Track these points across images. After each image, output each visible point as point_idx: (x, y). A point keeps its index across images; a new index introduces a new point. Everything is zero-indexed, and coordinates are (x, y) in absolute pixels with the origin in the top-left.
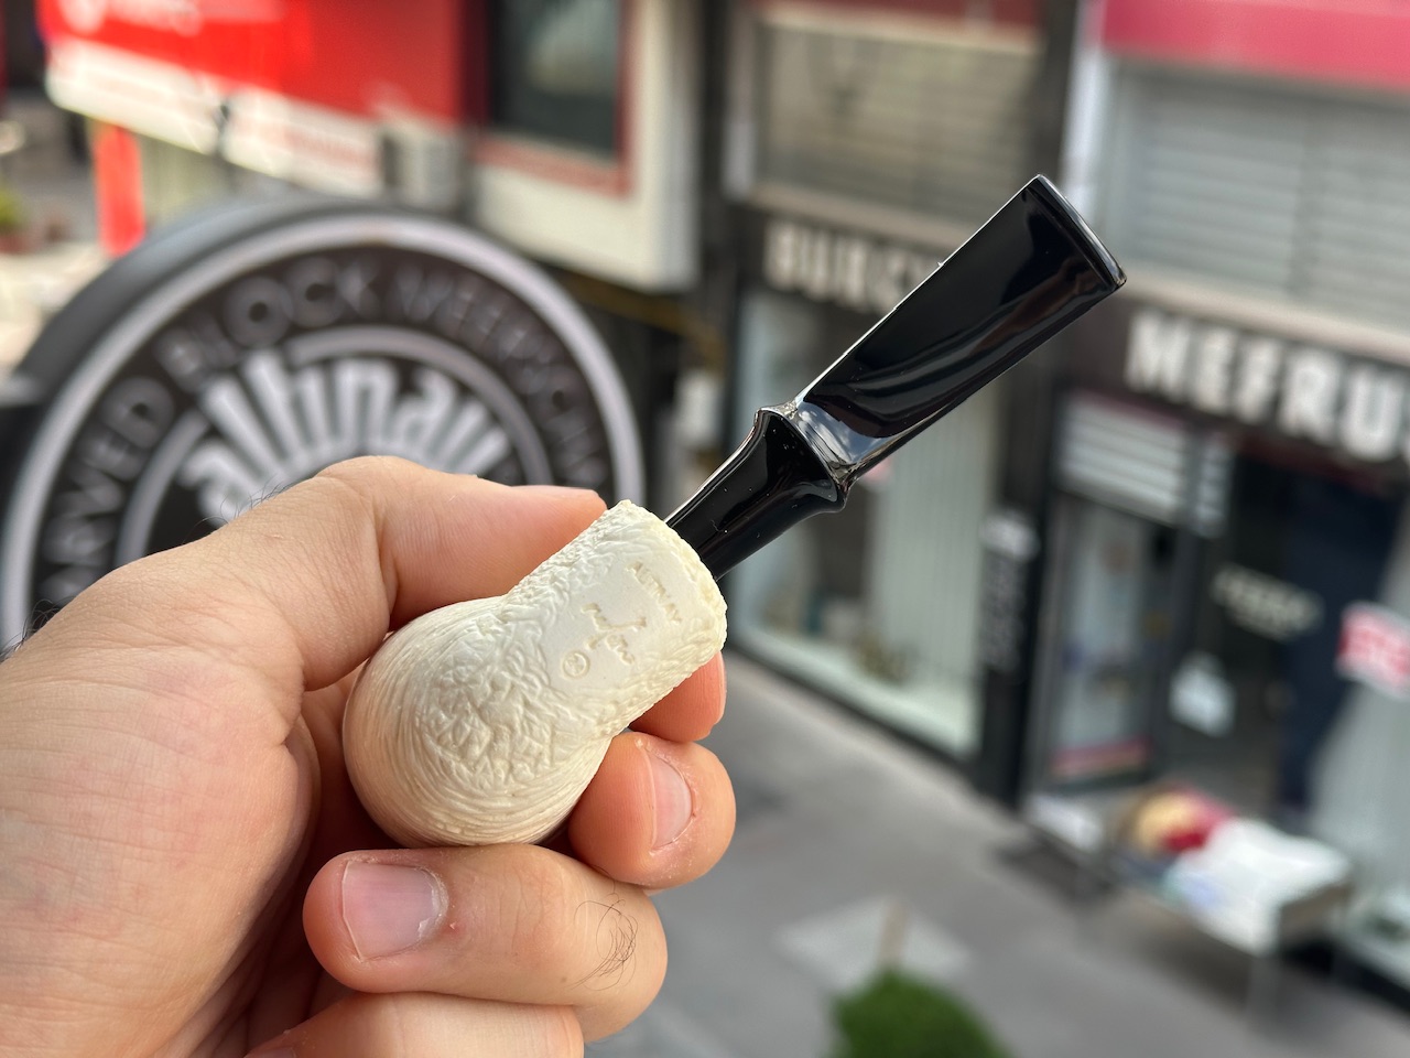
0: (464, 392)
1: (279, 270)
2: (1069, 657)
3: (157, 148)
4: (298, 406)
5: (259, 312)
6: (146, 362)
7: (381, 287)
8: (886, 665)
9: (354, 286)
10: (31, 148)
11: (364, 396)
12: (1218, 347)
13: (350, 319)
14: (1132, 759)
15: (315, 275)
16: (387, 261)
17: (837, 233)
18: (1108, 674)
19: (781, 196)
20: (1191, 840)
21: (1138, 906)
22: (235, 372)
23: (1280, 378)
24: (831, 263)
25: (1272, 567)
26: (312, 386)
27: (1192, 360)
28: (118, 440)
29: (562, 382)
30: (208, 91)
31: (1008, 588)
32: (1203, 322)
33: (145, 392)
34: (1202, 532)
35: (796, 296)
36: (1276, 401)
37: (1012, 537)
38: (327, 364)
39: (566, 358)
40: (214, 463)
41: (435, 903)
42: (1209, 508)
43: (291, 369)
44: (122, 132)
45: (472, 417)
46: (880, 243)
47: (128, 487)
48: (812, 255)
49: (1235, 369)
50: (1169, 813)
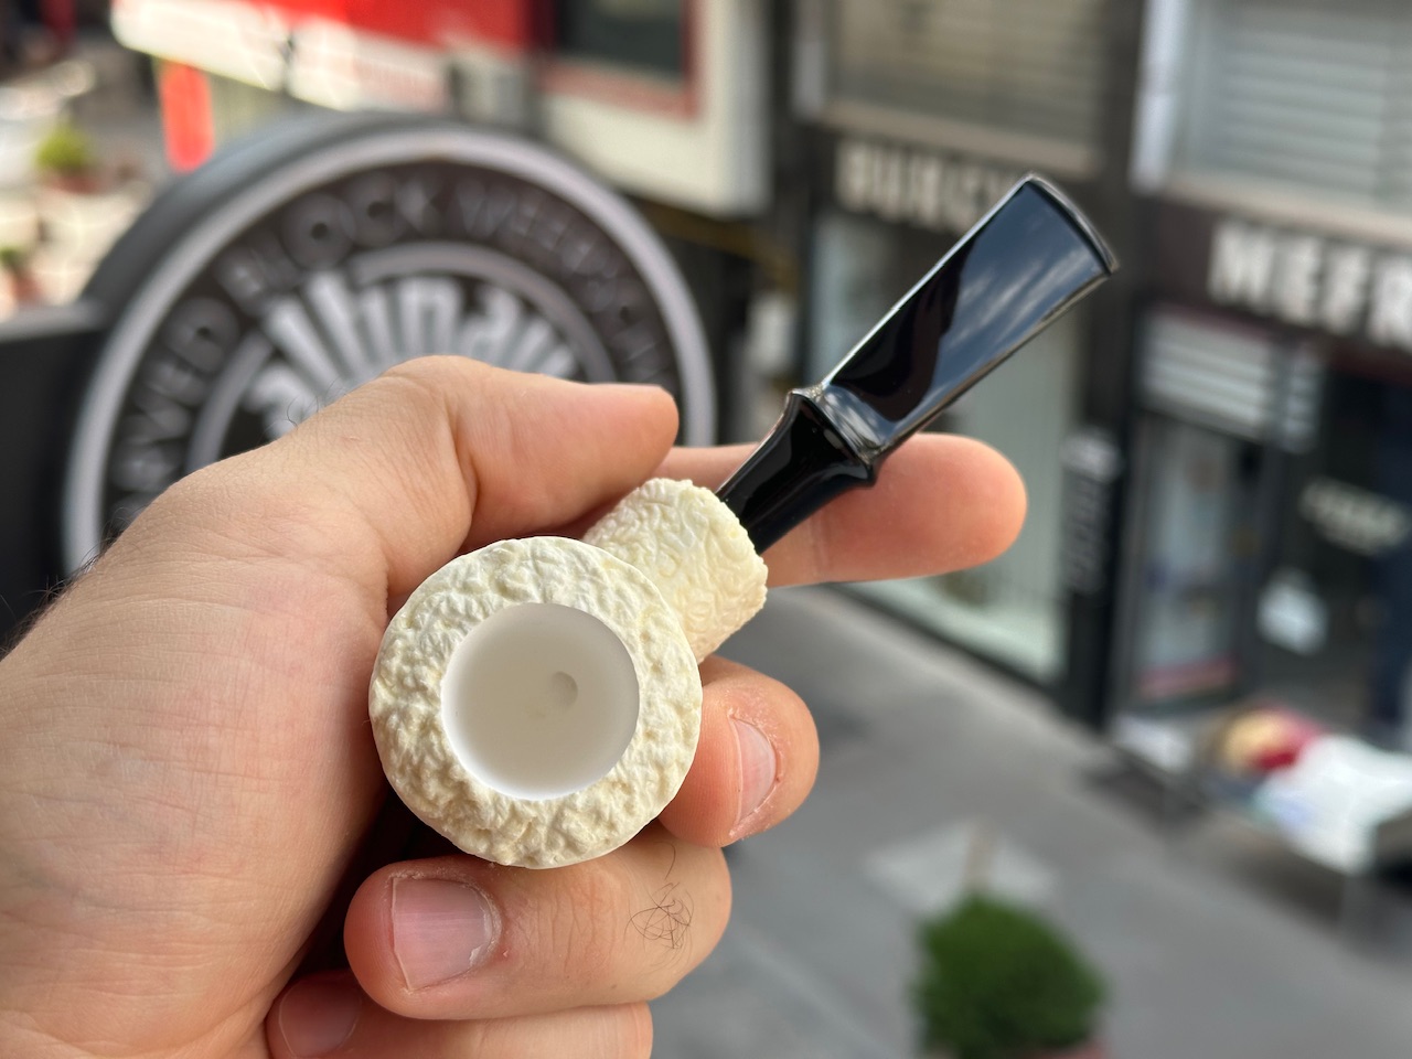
0: (529, 309)
1: (339, 188)
2: (1154, 577)
3: (225, 85)
4: (362, 326)
5: (320, 231)
6: (207, 284)
7: (443, 202)
8: (967, 588)
9: (415, 204)
10: (101, 90)
11: (429, 316)
12: (1304, 258)
13: (411, 236)
14: (1219, 678)
15: (374, 193)
16: (446, 177)
17: (909, 150)
18: (1196, 594)
19: (854, 114)
20: (1281, 760)
21: (1229, 828)
22: (297, 292)
23: (1369, 288)
24: (905, 181)
25: (1364, 480)
26: (375, 306)
27: (1277, 271)
28: (183, 364)
29: (627, 298)
30: (274, 26)
31: (1092, 507)
32: (1287, 231)
33: (208, 315)
34: (1290, 447)
35: (869, 218)
36: (1365, 311)
37: (1094, 456)
38: (390, 283)
39: (631, 272)
40: (279, 386)
41: (487, 929)
42: (1297, 421)
43: (354, 288)
44: (192, 72)
45: (537, 336)
46: (954, 159)
47: (194, 411)
48: (885, 176)
49: (1321, 278)
50: (1259, 732)
